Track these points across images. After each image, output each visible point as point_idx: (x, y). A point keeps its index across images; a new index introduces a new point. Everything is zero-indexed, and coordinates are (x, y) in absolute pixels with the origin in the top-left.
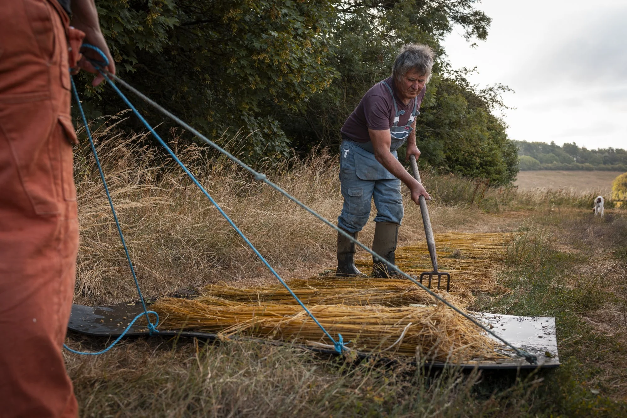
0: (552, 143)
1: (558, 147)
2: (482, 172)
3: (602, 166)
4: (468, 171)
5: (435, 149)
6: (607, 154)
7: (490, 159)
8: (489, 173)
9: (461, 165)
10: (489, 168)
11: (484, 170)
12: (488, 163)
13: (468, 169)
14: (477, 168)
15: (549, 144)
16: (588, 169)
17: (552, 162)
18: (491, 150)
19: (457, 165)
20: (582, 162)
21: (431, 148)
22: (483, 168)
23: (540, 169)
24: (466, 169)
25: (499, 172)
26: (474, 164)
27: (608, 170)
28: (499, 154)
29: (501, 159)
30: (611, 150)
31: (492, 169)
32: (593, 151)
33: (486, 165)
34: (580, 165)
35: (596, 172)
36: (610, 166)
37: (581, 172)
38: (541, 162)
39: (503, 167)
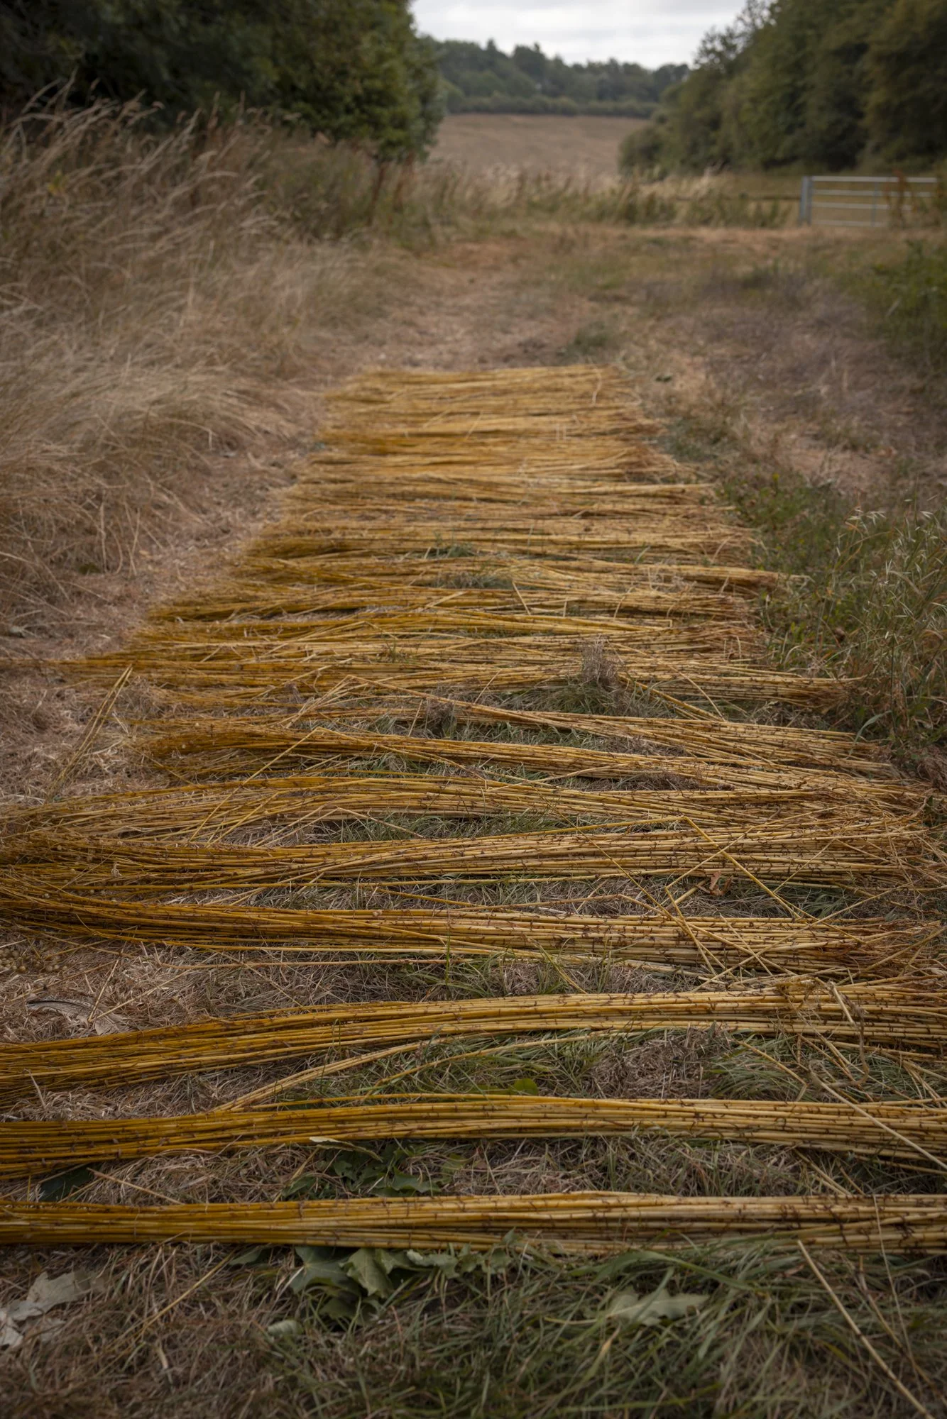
0: (491, 44)
1: (502, 56)
2: (360, 123)
3: (594, 104)
4: (324, 117)
5: (247, 54)
6: (604, 76)
7: (378, 84)
8: (376, 124)
9: (306, 100)
10: (378, 110)
11: (365, 117)
12: (375, 97)
13: (326, 112)
14: (348, 111)
15: (483, 45)
16: (567, 112)
17: (489, 94)
18: (381, 58)
19: (296, 99)
20: (555, 95)
21: (237, 49)
22: (363, 111)
23: (465, 111)
24: (319, 112)
25: (401, 123)
26: (340, 99)
27: (608, 114)
28: (401, 71)
29: (405, 86)
30: (612, 66)
31: (385, 113)
32: (577, 68)
33: (369, 102)
34: (549, 101)
35: (581, 119)
36: (608, 105)
37: (550, 120)
38: (468, 92)
39: (412, 109)
